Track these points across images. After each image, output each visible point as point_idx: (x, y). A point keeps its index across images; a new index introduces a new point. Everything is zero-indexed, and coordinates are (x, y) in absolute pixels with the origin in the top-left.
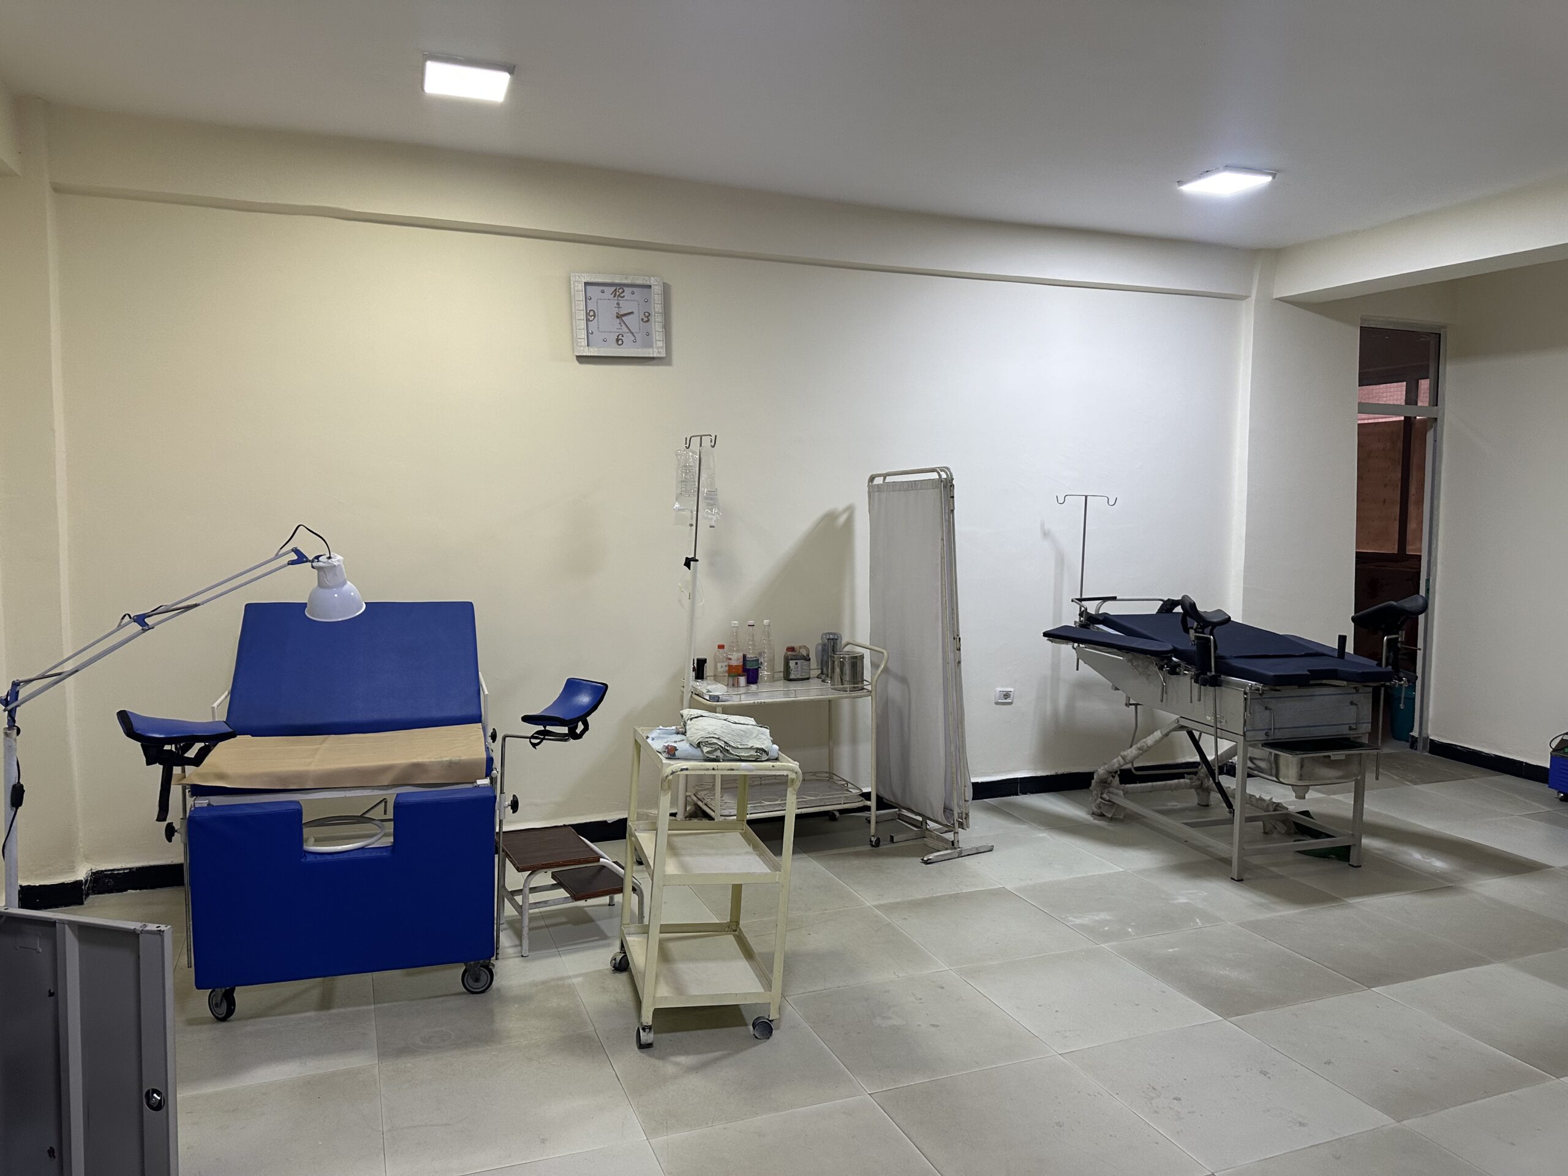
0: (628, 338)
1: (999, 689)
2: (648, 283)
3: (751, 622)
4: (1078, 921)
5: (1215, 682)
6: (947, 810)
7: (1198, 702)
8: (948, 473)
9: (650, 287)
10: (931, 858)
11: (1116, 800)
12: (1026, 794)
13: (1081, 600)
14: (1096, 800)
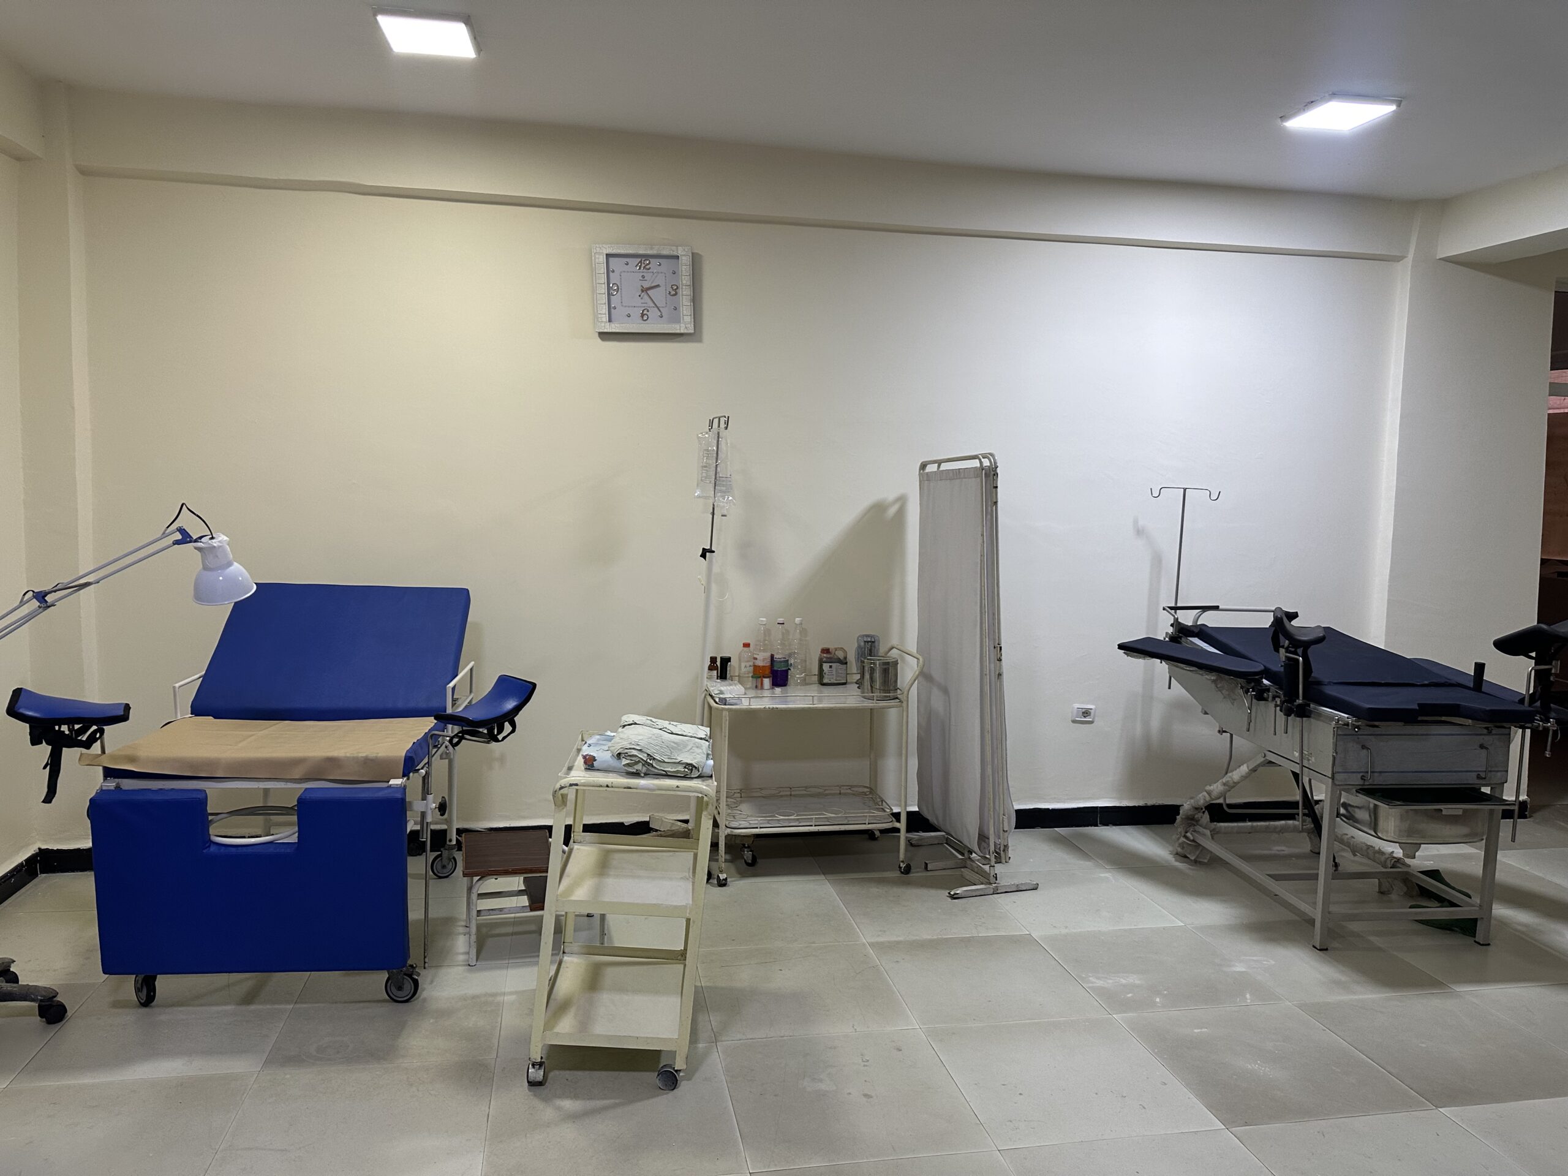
0: (653, 313)
1: (1077, 705)
2: (675, 253)
3: (781, 620)
4: (1100, 983)
5: (1303, 712)
6: (983, 838)
7: (1286, 735)
8: (992, 460)
9: (677, 257)
10: (958, 892)
11: (1201, 841)
12: (1108, 825)
13: (1176, 608)
14: (1178, 839)
